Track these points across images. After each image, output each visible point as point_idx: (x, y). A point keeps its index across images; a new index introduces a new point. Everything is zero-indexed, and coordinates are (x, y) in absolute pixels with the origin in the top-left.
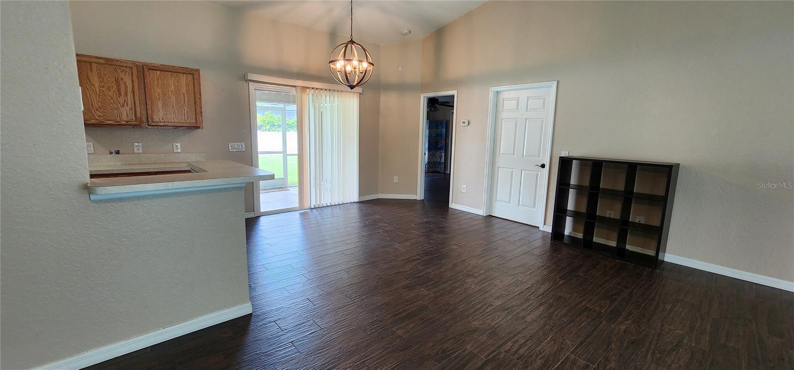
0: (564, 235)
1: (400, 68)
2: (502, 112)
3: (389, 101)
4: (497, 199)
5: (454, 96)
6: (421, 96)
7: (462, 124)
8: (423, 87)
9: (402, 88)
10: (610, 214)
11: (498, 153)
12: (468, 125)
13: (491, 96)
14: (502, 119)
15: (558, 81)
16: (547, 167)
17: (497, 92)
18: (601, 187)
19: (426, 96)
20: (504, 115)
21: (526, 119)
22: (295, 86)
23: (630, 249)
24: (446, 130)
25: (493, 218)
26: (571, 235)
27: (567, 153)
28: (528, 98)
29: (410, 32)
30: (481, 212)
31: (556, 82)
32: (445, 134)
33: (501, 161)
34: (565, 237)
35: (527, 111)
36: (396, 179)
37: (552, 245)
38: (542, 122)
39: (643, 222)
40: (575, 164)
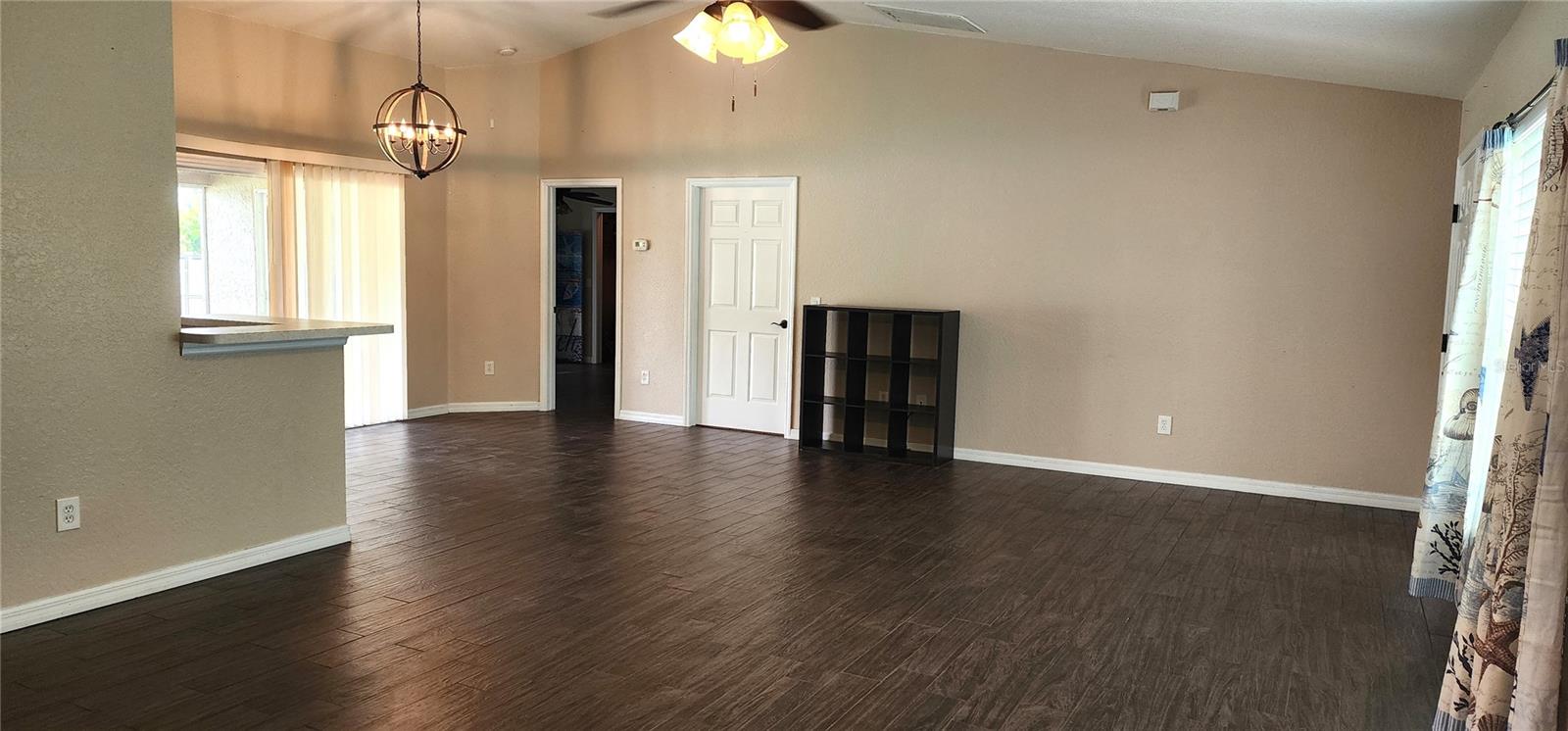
0: (821, 440)
1: (492, 122)
2: (711, 225)
3: (466, 193)
4: (710, 392)
5: (615, 189)
6: (542, 184)
7: (634, 247)
8: (545, 166)
9: (496, 164)
10: (883, 396)
11: (706, 304)
12: (648, 248)
13: (689, 195)
14: (712, 239)
15: (798, 178)
16: (790, 325)
17: (701, 188)
18: (868, 353)
19: (554, 184)
20: (713, 232)
21: (753, 240)
22: (265, 160)
23: (912, 449)
24: (583, 255)
25: (703, 429)
26: (832, 439)
27: (819, 300)
28: (754, 202)
29: (515, 50)
30: (680, 420)
31: (796, 178)
32: (580, 265)
33: (713, 319)
34: (824, 443)
35: (753, 225)
36: (489, 367)
37: (803, 456)
38: (779, 246)
39: (925, 404)
40: (830, 316)
